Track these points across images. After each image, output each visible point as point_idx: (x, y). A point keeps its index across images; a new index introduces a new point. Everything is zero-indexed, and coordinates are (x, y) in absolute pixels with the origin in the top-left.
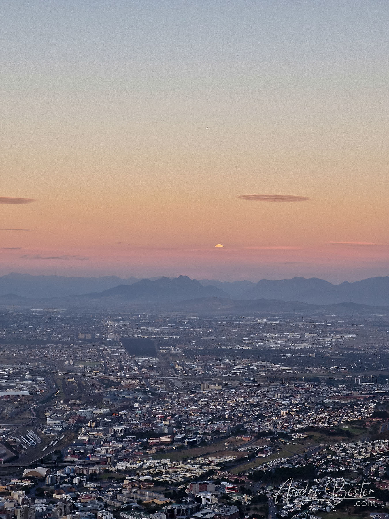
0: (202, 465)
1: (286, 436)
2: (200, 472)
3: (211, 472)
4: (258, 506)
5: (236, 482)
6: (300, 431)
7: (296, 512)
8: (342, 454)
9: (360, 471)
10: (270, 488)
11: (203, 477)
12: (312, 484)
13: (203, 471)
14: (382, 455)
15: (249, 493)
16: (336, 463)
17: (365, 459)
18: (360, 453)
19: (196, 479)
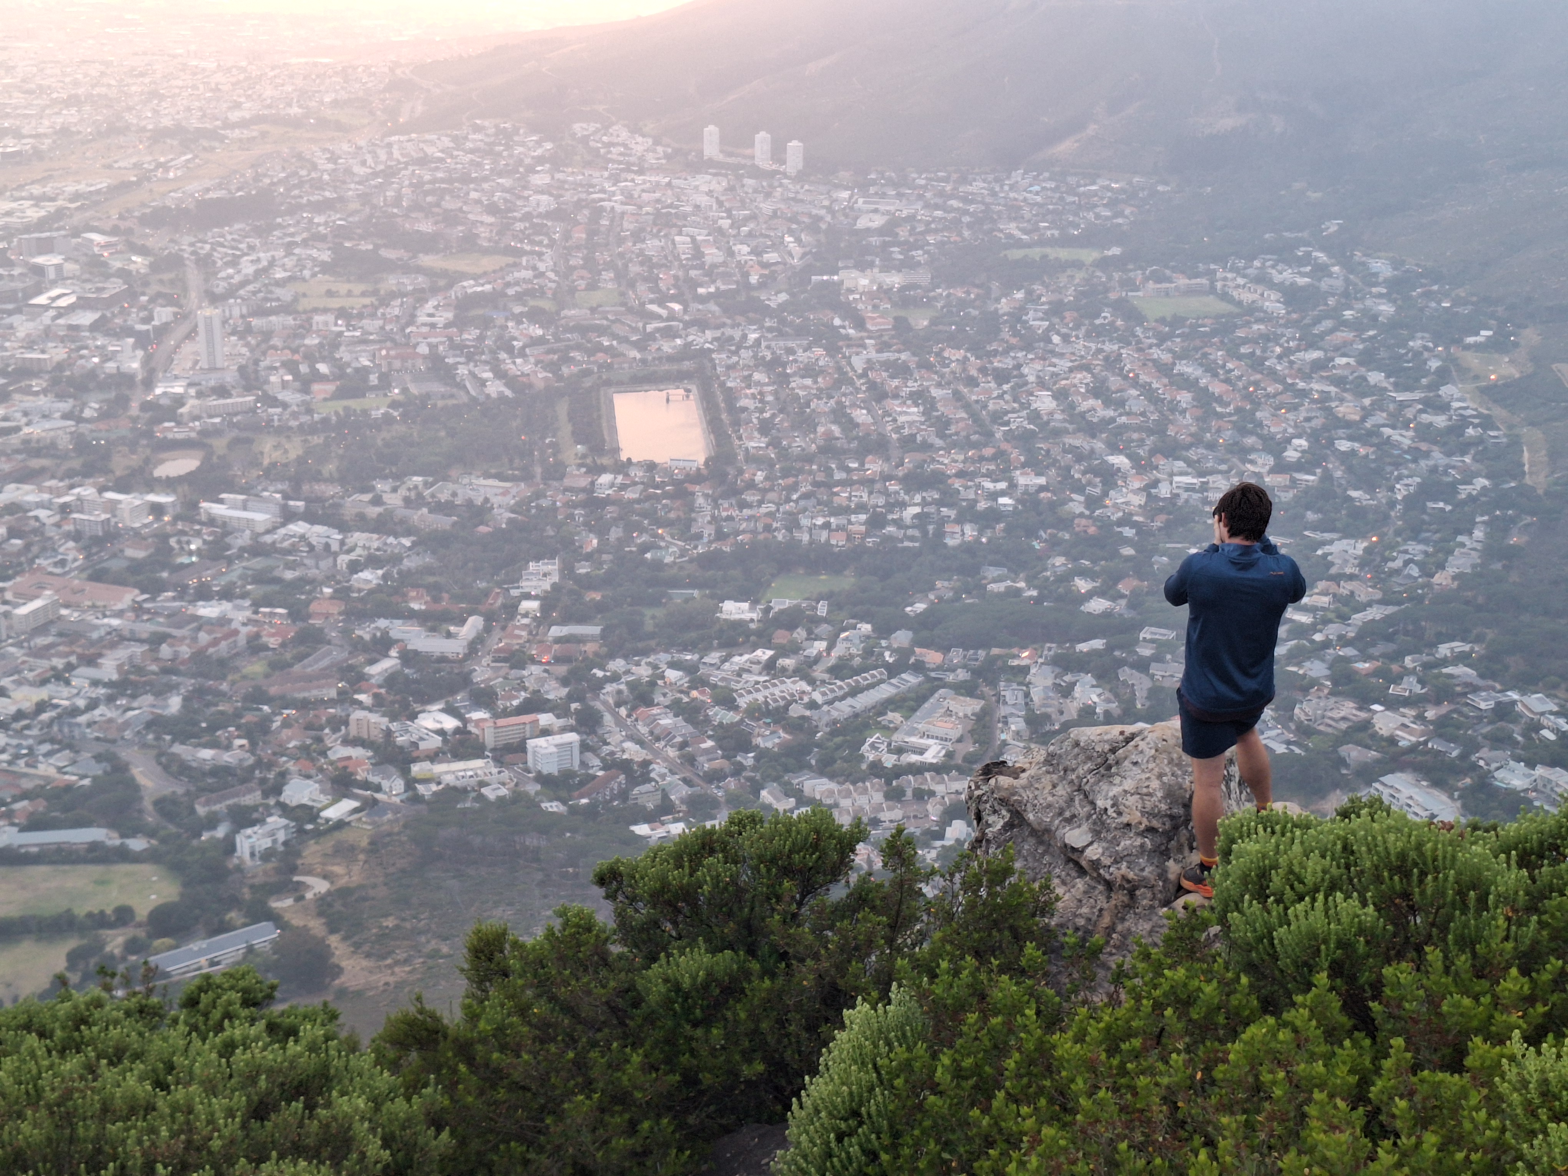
0: (38, 200)
1: (213, 135)
2: (34, 214)
3: (60, 214)
4: (166, 276)
5: (114, 231)
6: (244, 124)
7: (244, 284)
8: (330, 166)
9: (365, 198)
10: (187, 239)
11: (42, 224)
12: (271, 228)
13: (43, 213)
14: (407, 164)
15: (143, 251)
16: (319, 185)
17: (375, 175)
18: (364, 163)
19: (28, 228)
